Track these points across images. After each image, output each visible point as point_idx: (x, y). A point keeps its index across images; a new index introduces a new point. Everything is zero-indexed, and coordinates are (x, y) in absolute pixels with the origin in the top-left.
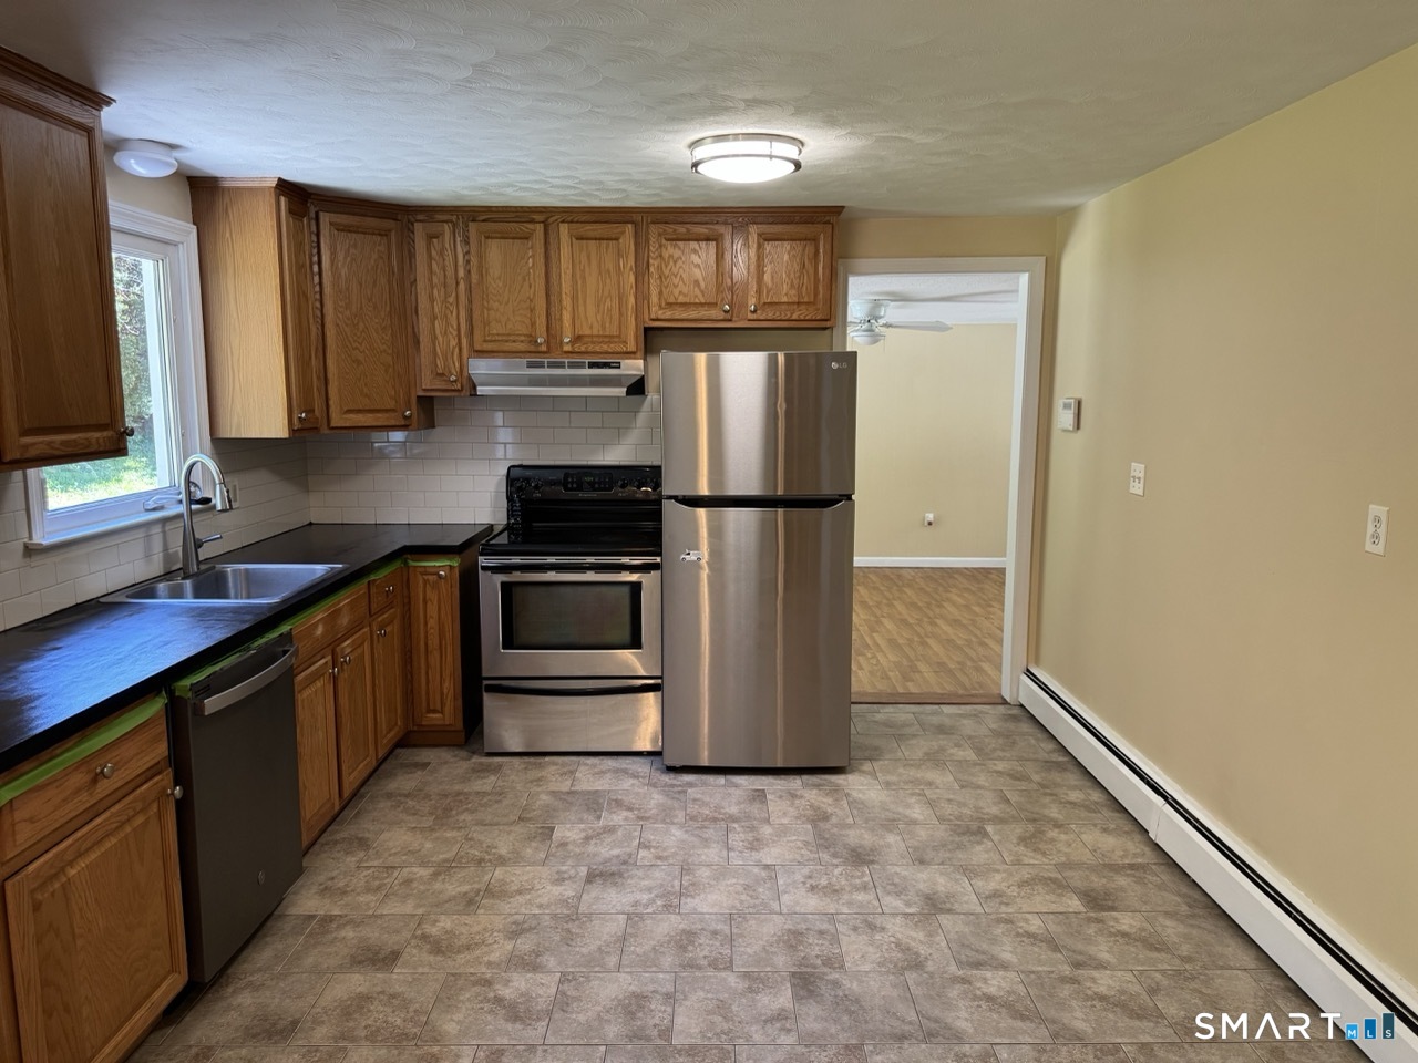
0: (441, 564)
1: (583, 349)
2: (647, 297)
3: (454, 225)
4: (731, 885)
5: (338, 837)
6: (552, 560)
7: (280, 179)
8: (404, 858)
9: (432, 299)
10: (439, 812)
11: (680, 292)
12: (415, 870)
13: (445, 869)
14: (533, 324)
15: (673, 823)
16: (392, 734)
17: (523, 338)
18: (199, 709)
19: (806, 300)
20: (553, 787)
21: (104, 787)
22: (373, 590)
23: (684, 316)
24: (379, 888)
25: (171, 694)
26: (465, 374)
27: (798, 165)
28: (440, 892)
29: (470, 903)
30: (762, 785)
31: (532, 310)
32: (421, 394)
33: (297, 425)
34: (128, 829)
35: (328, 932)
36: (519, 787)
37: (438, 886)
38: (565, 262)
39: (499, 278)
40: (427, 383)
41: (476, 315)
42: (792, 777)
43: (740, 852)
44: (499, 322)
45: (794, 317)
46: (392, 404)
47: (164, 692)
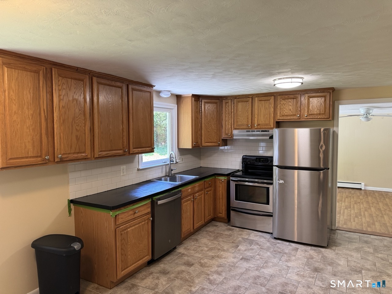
0: (222, 178)
1: (260, 127)
2: (277, 114)
3: (231, 100)
4: (276, 269)
5: (192, 238)
6: (247, 179)
7: (192, 94)
8: (204, 245)
9: (226, 117)
10: (215, 237)
11: (286, 112)
12: (205, 248)
13: (211, 249)
14: (248, 122)
15: (269, 251)
16: (210, 217)
17: (245, 125)
18: (157, 203)
19: (322, 113)
20: (243, 237)
21: (136, 215)
22: (205, 183)
23: (286, 118)
24: (196, 250)
25: (152, 199)
26: (232, 134)
27: (302, 83)
28: (208, 254)
29: (213, 258)
30: (299, 247)
31: (248, 118)
32: (222, 138)
33: (193, 146)
34: (141, 224)
35: (182, 257)
36: (235, 235)
37: (208, 253)
38: (256, 107)
39: (241, 111)
40: (224, 136)
41: (235, 120)
42: (308, 246)
43: (283, 262)
44: (240, 121)
45: (318, 118)
46: (216, 141)
47: (151, 199)
